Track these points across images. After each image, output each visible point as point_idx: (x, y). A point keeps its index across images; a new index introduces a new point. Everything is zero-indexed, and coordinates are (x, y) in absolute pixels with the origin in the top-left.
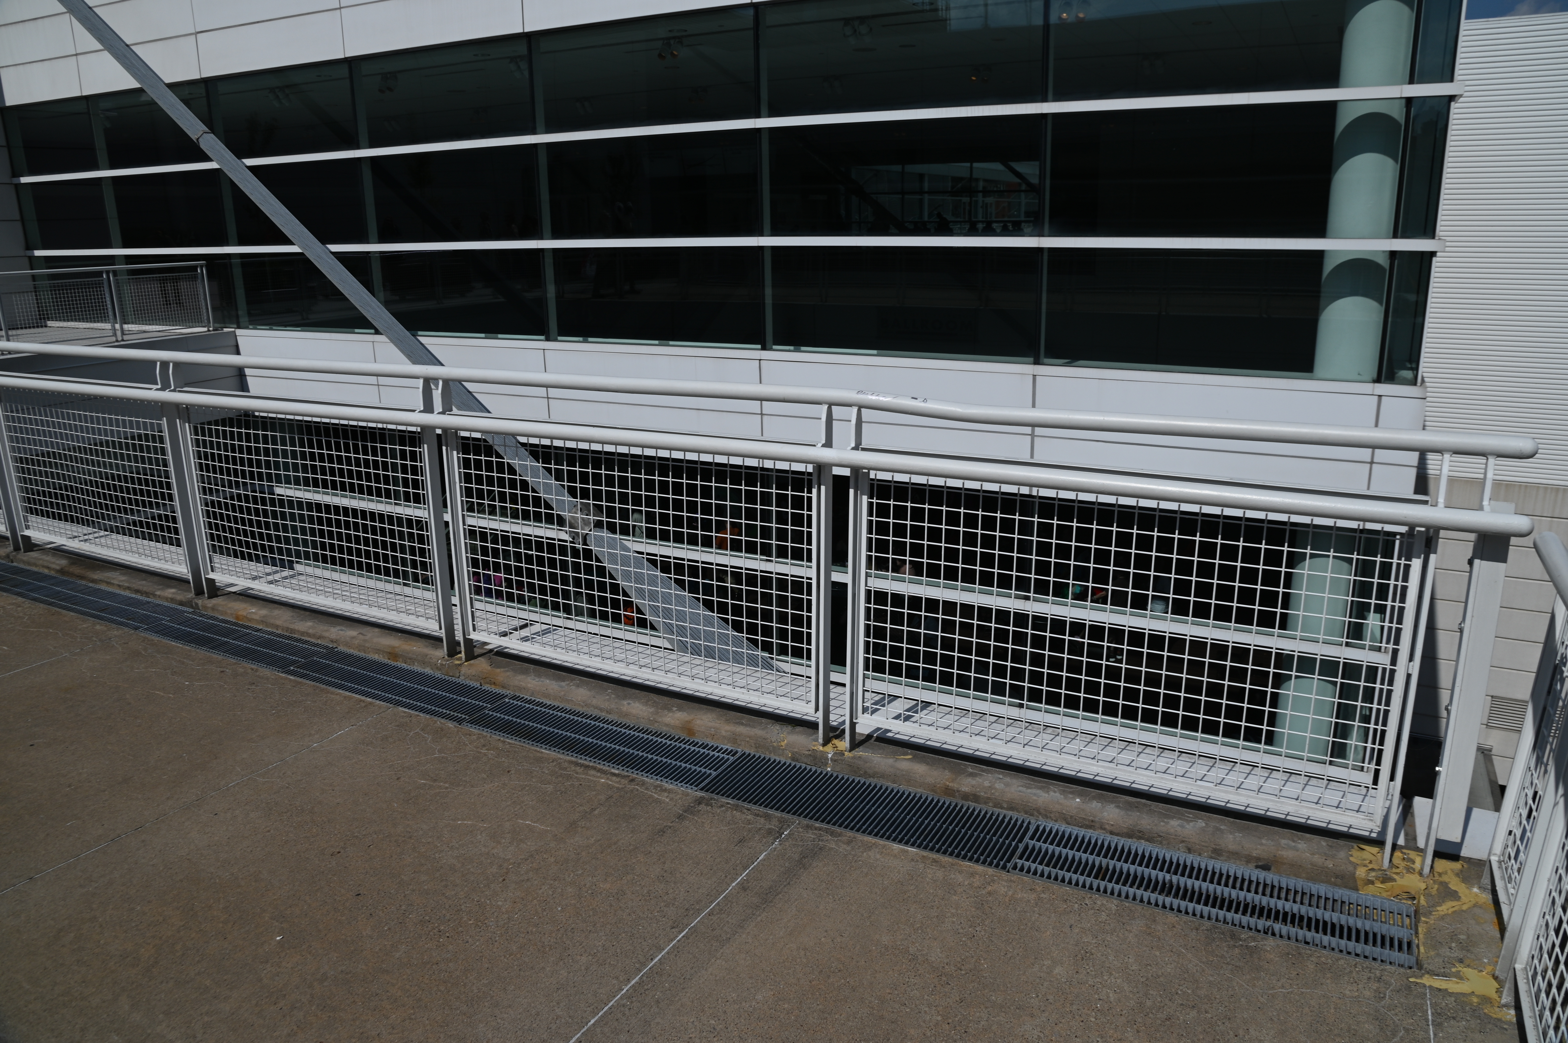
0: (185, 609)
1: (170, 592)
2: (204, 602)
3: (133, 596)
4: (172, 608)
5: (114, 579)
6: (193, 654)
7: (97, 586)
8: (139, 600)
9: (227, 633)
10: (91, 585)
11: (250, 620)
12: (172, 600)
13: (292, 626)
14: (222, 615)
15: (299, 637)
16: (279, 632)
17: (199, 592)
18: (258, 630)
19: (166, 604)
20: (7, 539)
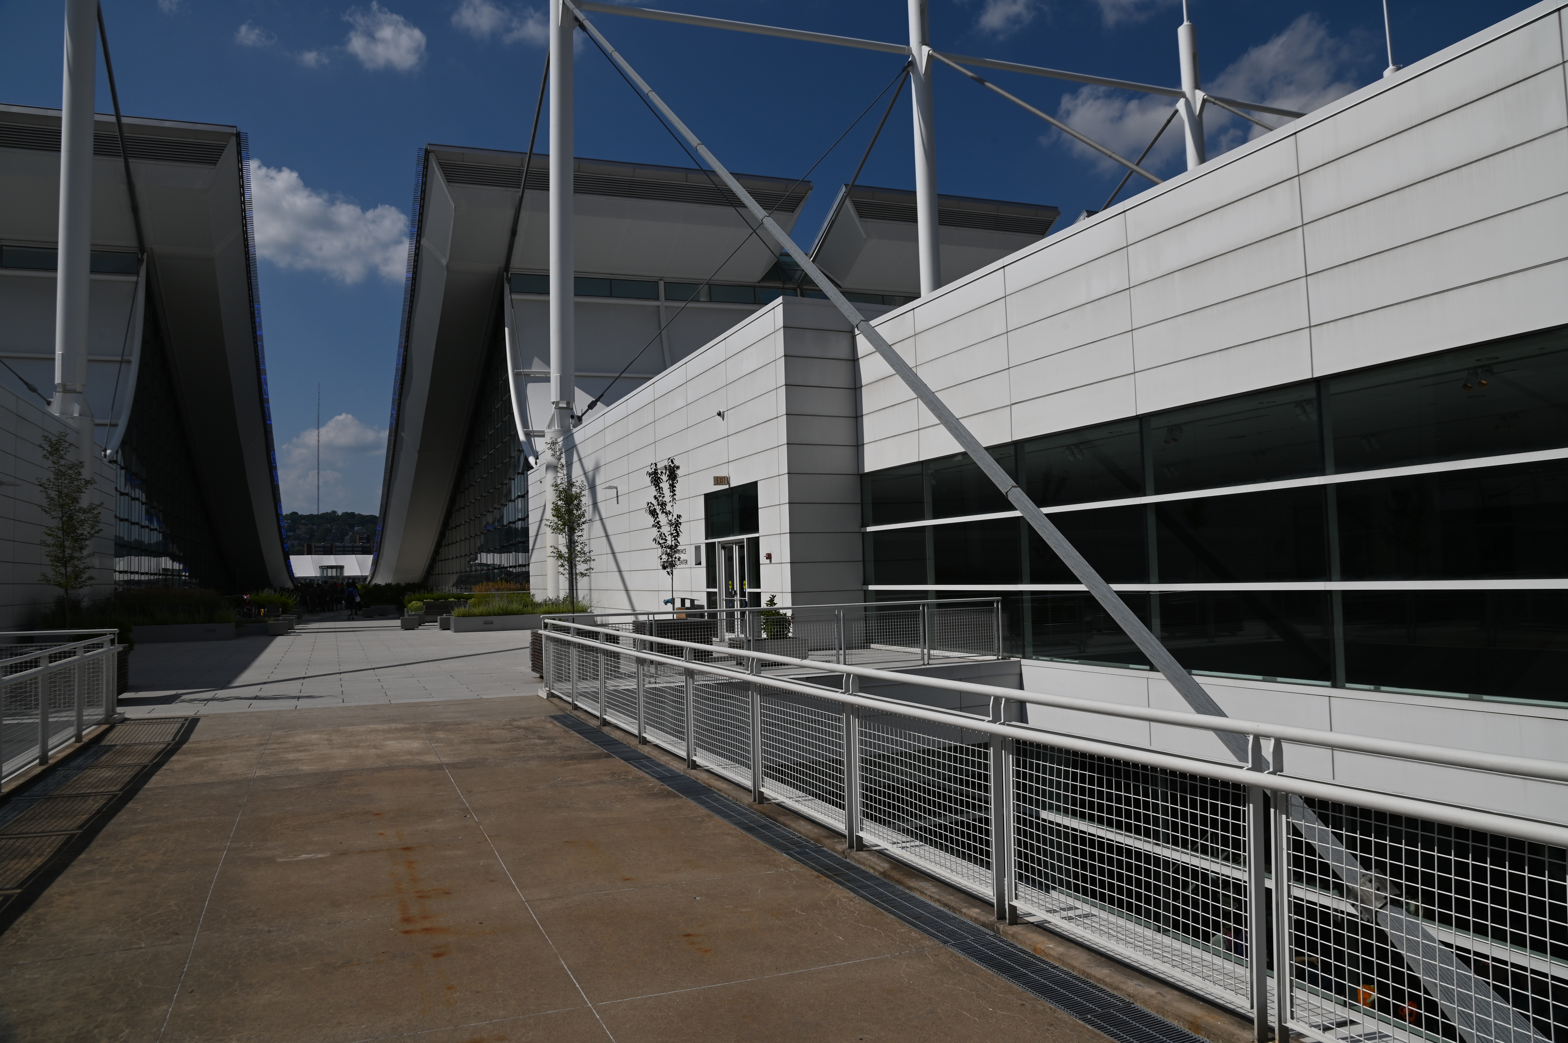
0: (987, 931)
1: (974, 912)
2: (1003, 927)
3: (942, 909)
4: (975, 927)
5: (927, 889)
6: (996, 980)
7: (912, 894)
8: (947, 914)
9: (1026, 964)
10: (907, 891)
11: (1047, 955)
12: (976, 920)
13: (1088, 970)
14: (1021, 944)
15: (1095, 983)
16: (1075, 973)
17: (1001, 917)
18: (1055, 967)
19: (970, 922)
20: (844, 836)
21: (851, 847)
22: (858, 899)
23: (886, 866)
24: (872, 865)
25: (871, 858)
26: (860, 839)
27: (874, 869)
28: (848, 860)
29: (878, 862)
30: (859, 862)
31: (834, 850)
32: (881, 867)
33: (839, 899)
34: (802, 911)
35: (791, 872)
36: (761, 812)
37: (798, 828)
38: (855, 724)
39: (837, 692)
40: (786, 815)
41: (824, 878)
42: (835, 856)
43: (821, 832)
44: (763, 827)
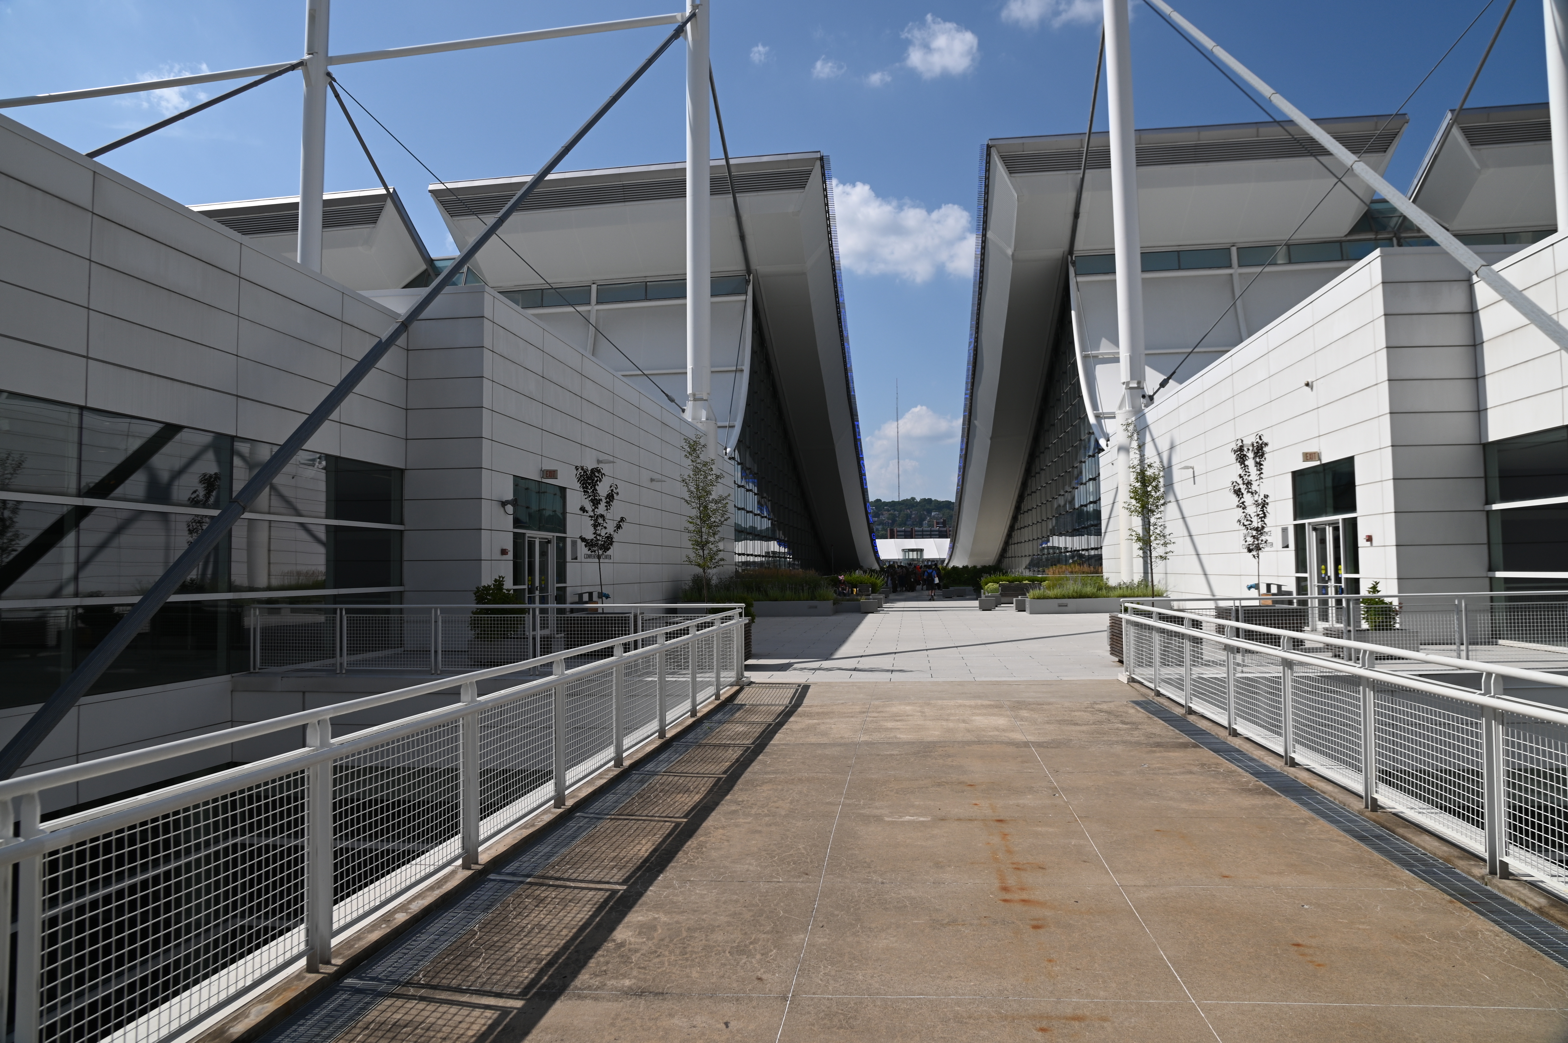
20: (1484, 860)
21: (1493, 872)
22: (1505, 935)
23: (1542, 901)
24: (1522, 897)
25: (1521, 889)
26: (1504, 865)
27: (1525, 902)
28: (1488, 888)
29: (1531, 895)
30: (1504, 892)
31: (1470, 874)
32: (1535, 901)
33: (1481, 931)
34: (1434, 938)
35: (1417, 892)
36: (1375, 821)
37: (1422, 844)
38: (1499, 731)
39: (1475, 693)
40: (1406, 827)
41: (1459, 904)
42: (1471, 881)
43: (1452, 851)
44: (1378, 837)
